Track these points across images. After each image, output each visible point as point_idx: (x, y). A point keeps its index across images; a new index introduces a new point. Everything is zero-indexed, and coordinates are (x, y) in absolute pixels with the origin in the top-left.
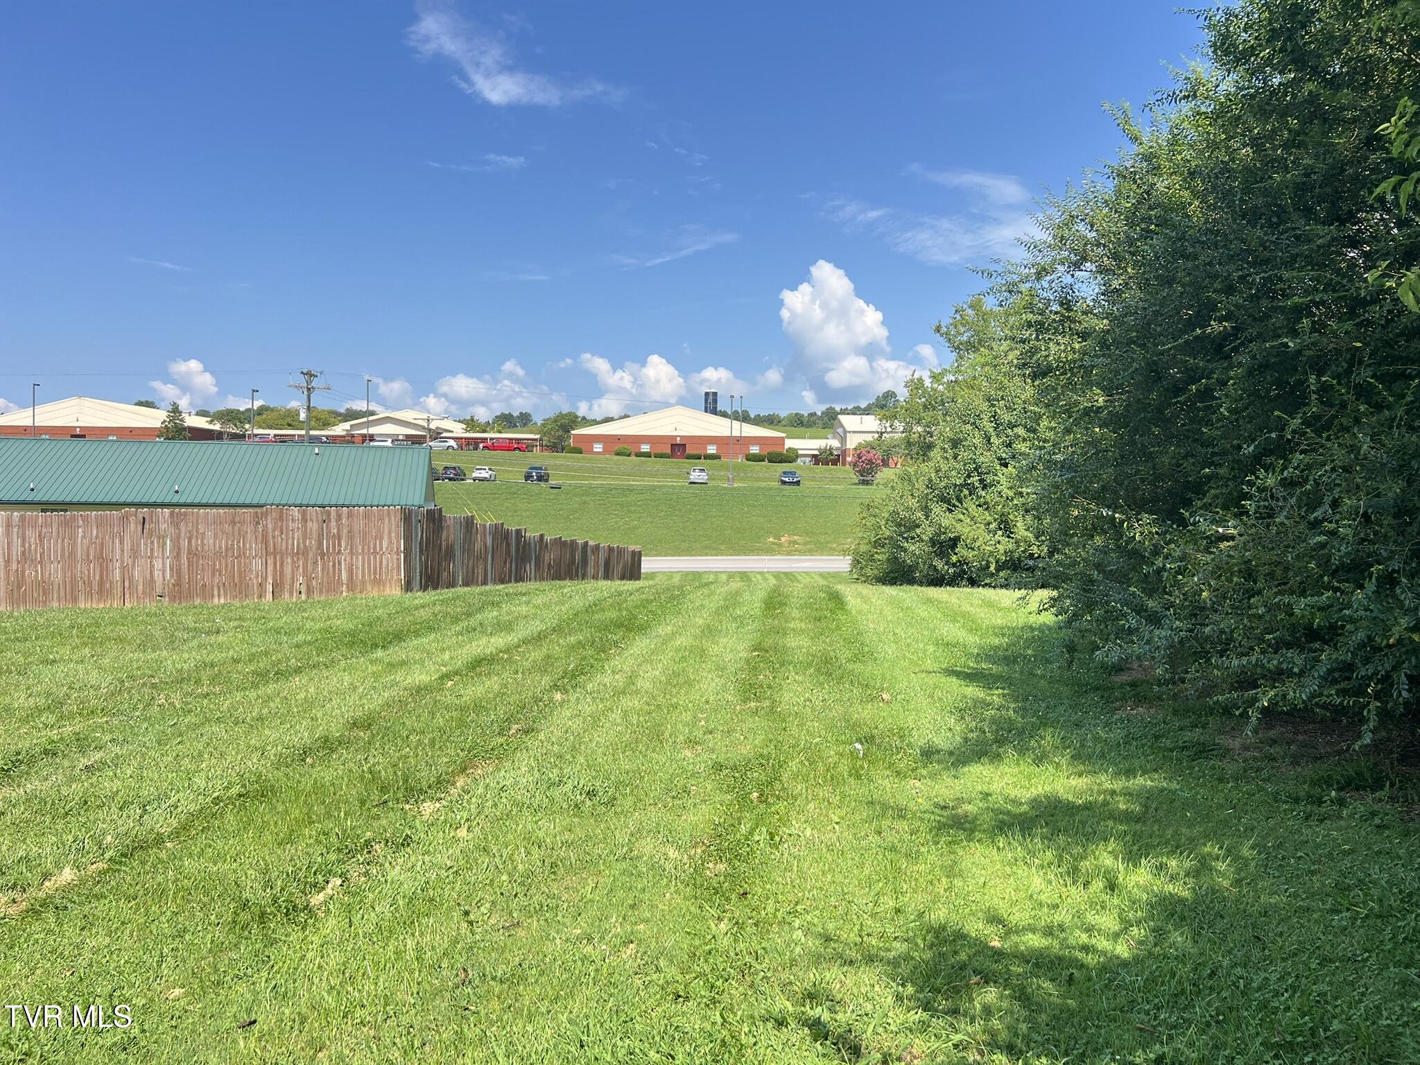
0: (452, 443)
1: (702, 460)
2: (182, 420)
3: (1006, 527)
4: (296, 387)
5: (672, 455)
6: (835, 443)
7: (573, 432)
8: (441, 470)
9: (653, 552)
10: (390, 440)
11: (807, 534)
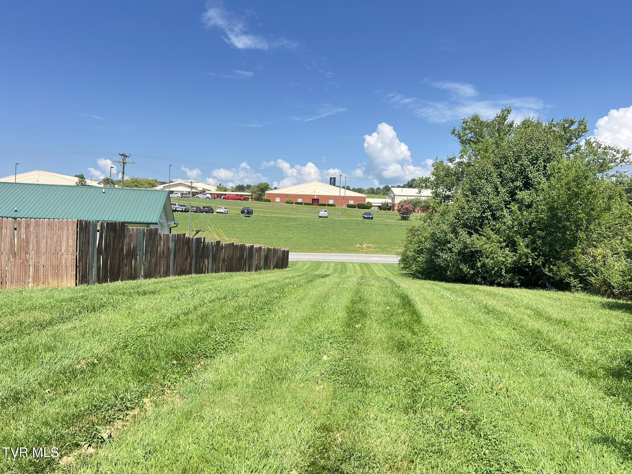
0: (209, 196)
1: (327, 207)
2: (85, 182)
3: (512, 245)
4: (117, 162)
5: (312, 204)
6: (390, 201)
7: (266, 192)
8: (202, 208)
9: (299, 250)
10: (180, 193)
11: (376, 243)
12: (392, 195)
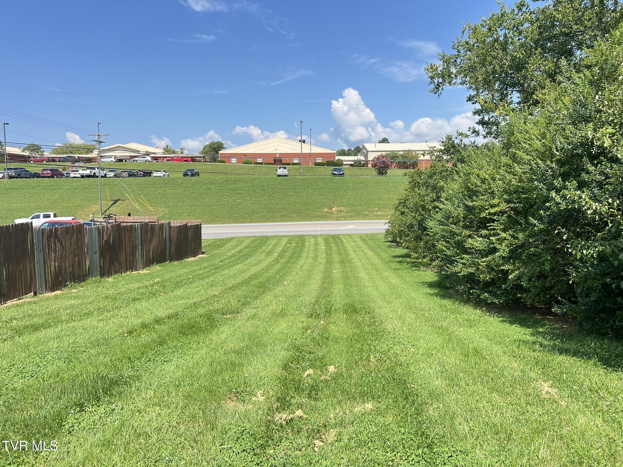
1: (290, 166)
5: (273, 163)
6: (362, 158)
7: (219, 152)
11: (349, 206)
12: (365, 151)
